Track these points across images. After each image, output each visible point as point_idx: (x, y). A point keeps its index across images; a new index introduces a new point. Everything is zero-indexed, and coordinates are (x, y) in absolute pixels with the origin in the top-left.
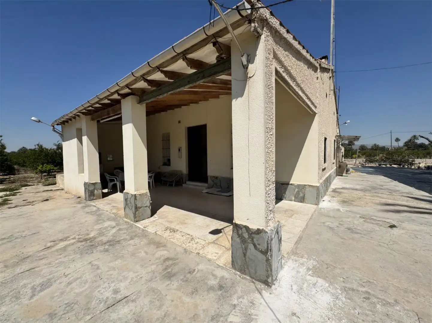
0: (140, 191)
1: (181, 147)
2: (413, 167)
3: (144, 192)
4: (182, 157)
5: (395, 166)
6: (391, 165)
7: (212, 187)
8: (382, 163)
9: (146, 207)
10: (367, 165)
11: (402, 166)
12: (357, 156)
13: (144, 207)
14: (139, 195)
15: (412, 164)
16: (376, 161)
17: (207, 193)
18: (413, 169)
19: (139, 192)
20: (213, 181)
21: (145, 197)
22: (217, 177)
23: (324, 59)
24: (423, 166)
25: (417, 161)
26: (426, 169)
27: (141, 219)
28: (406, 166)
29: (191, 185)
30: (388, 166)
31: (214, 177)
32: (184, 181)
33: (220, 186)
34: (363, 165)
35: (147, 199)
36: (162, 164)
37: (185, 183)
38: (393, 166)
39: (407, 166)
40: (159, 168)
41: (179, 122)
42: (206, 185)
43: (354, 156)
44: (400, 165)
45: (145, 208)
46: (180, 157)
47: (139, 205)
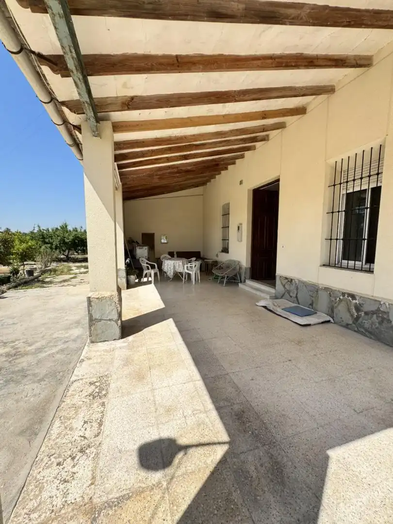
0: (100, 293)
1: (241, 224)
3: (107, 294)
4: (241, 241)
7: (282, 297)
9: (110, 320)
13: (105, 320)
14: (97, 298)
17: (265, 307)
19: (97, 293)
20: (284, 286)
21: (109, 303)
22: (292, 280)
27: (102, 340)
29: (251, 286)
31: (286, 278)
32: (243, 278)
33: (296, 297)
35: (111, 308)
36: (221, 249)
37: (245, 282)
40: (217, 256)
41: (241, 183)
42: (272, 291)
45: (109, 322)
46: (240, 240)
47: (96, 316)
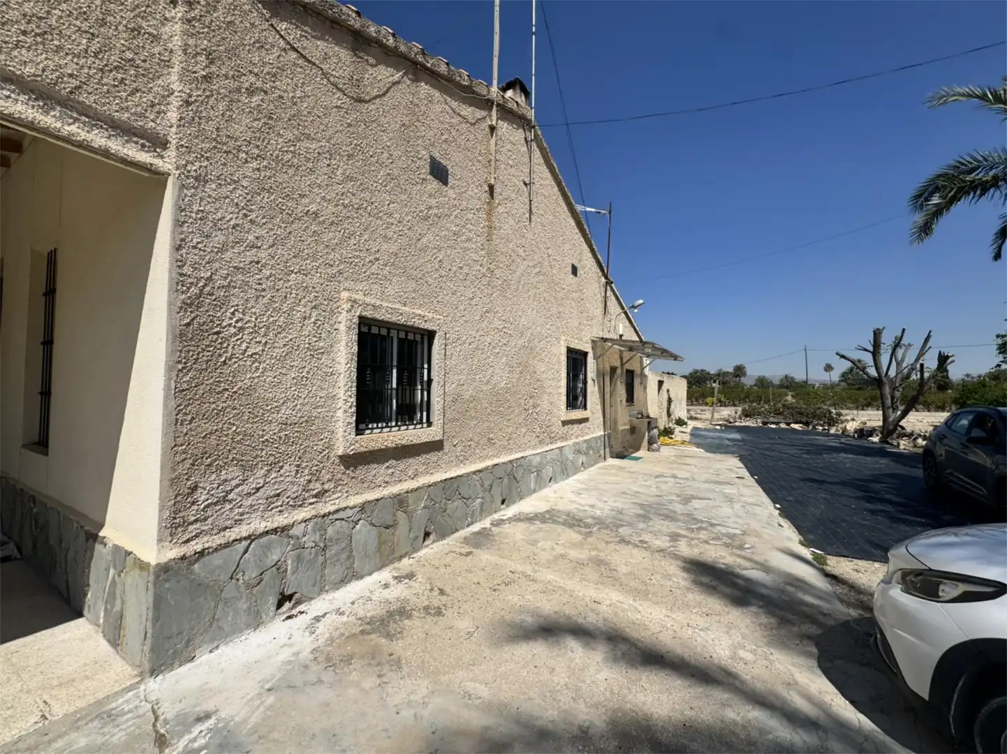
2: (833, 431)
5: (796, 426)
6: (788, 424)
8: (771, 419)
10: (737, 424)
11: (811, 427)
12: (715, 399)
15: (832, 422)
16: (759, 414)
18: (832, 435)
23: (511, 91)
24: (852, 430)
25: (848, 414)
26: (856, 436)
28: (821, 428)
30: (783, 426)
34: (730, 423)
38: (793, 426)
39: (822, 426)
43: (709, 400)
44: (807, 424)
